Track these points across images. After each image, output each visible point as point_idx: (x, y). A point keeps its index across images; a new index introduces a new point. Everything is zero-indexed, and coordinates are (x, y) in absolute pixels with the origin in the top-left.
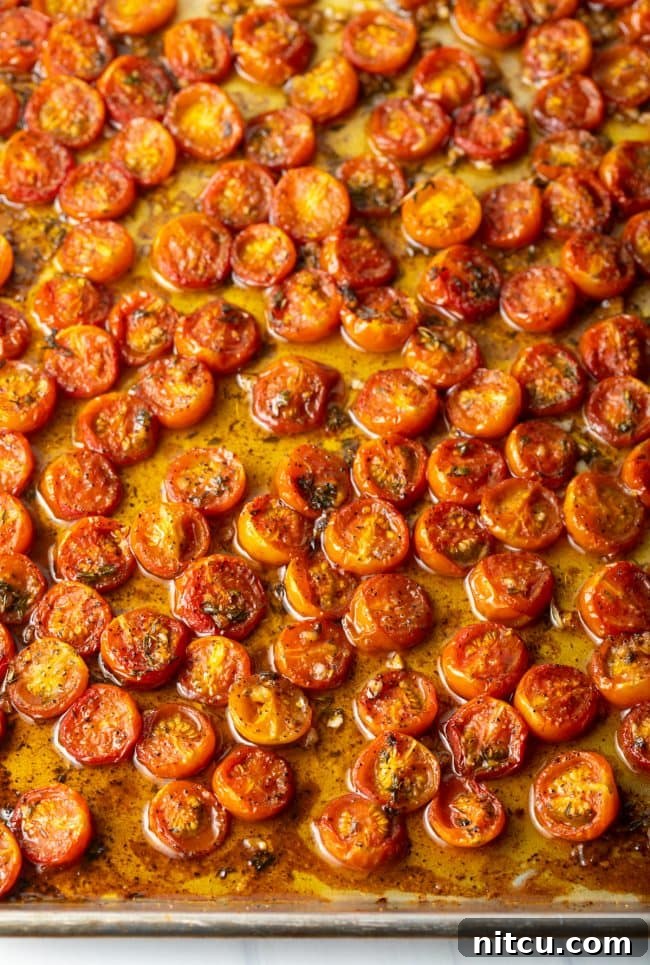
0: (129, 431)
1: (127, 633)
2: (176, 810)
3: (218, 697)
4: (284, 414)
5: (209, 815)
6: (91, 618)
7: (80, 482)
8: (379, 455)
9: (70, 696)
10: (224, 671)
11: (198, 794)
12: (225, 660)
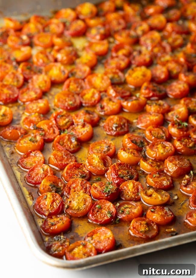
0: (71, 143)
1: (99, 187)
2: (139, 226)
3: (136, 197)
4: (118, 129)
5: (151, 225)
6: (85, 187)
7: (63, 157)
8: (153, 130)
9: (89, 205)
10: (135, 190)
11: (144, 220)
12: (134, 187)
